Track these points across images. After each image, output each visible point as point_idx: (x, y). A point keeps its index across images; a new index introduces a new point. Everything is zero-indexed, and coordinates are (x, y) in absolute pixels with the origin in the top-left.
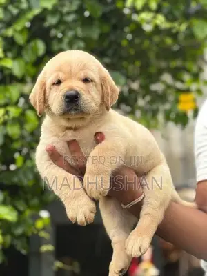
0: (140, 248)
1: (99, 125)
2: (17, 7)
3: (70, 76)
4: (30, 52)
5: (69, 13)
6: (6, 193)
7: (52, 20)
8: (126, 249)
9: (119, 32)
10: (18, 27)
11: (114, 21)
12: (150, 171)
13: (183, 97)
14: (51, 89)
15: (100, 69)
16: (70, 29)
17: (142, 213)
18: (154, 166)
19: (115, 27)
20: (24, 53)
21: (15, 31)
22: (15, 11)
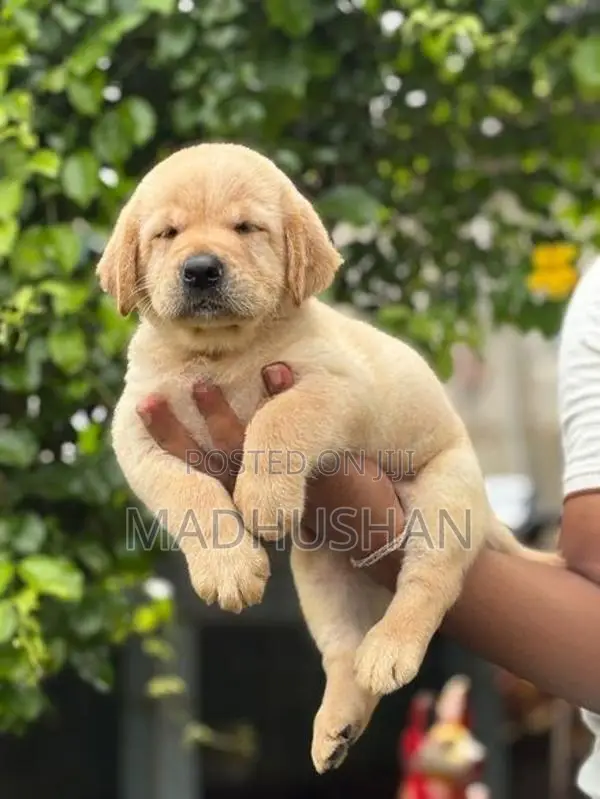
0: (394, 671)
1: (279, 345)
2: (77, 11)
3: (201, 214)
4: (113, 133)
5: (219, 25)
6: (52, 521)
7: (173, 46)
8: (355, 672)
9: (360, 76)
10: (79, 64)
11: (346, 45)
12: (425, 465)
13: (543, 256)
14: (150, 247)
15: (284, 196)
16: (224, 69)
17: (403, 578)
18: (436, 451)
19: (350, 63)
20: (97, 137)
21: (71, 75)
22: (71, 22)
